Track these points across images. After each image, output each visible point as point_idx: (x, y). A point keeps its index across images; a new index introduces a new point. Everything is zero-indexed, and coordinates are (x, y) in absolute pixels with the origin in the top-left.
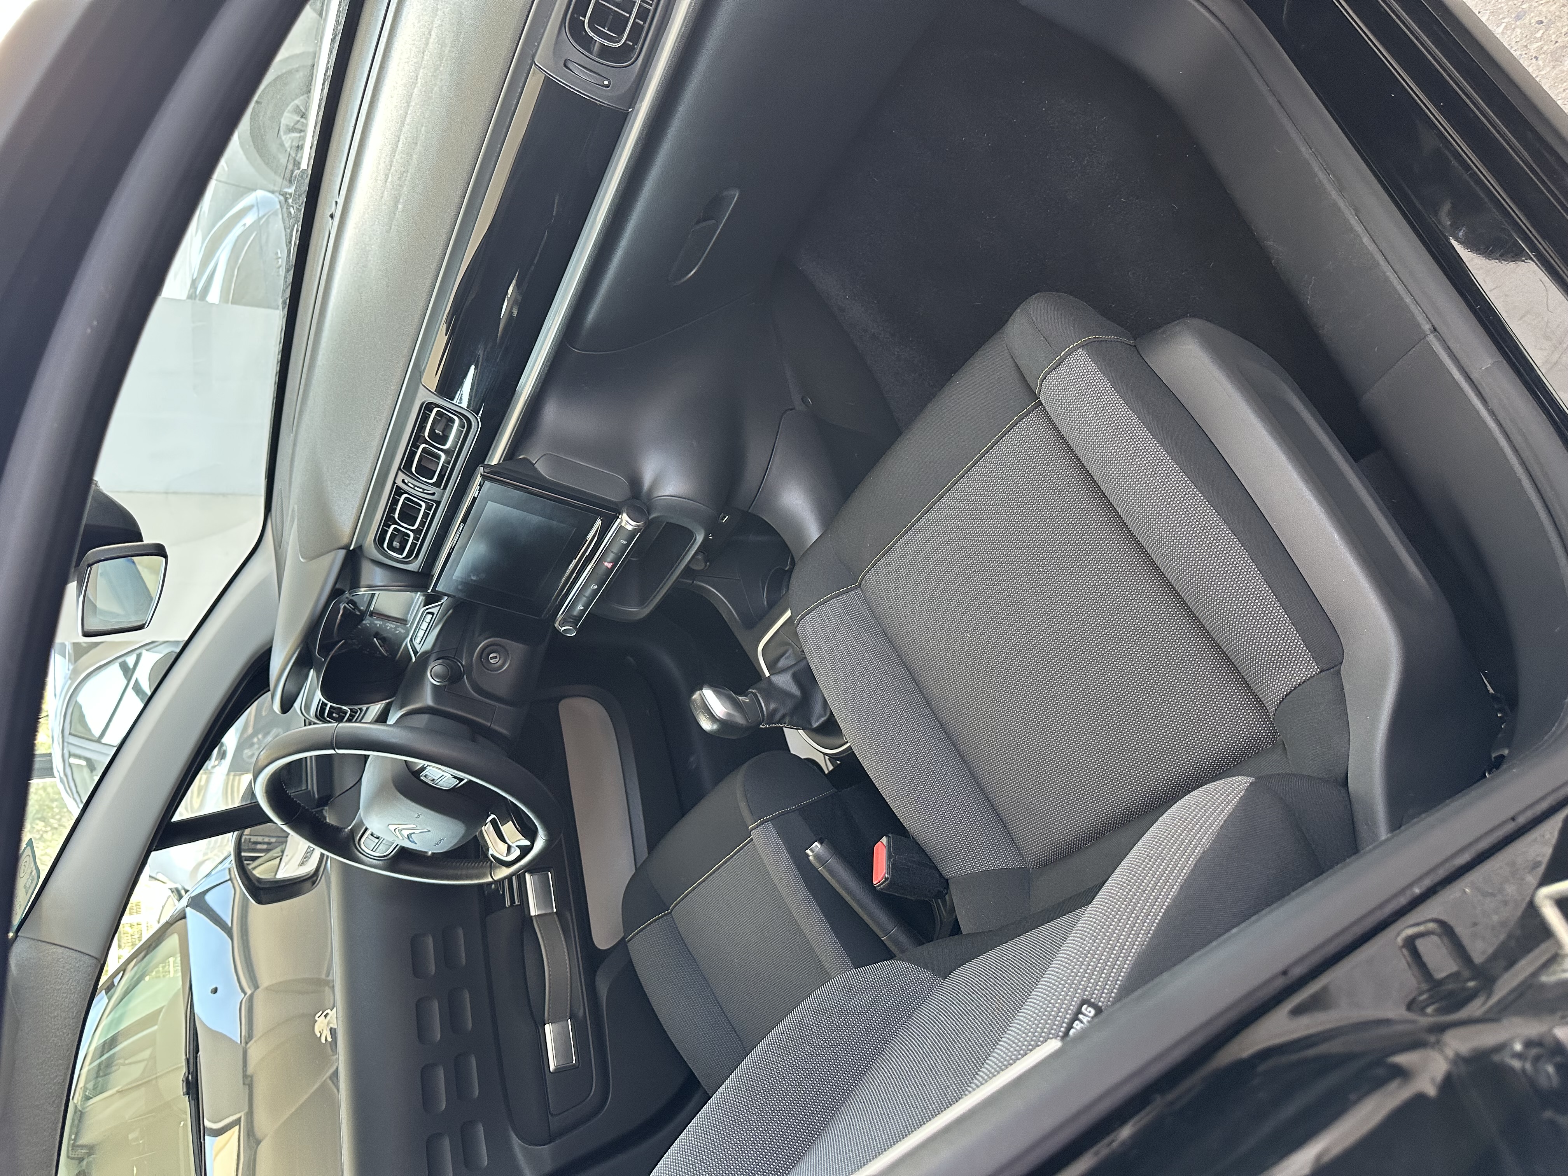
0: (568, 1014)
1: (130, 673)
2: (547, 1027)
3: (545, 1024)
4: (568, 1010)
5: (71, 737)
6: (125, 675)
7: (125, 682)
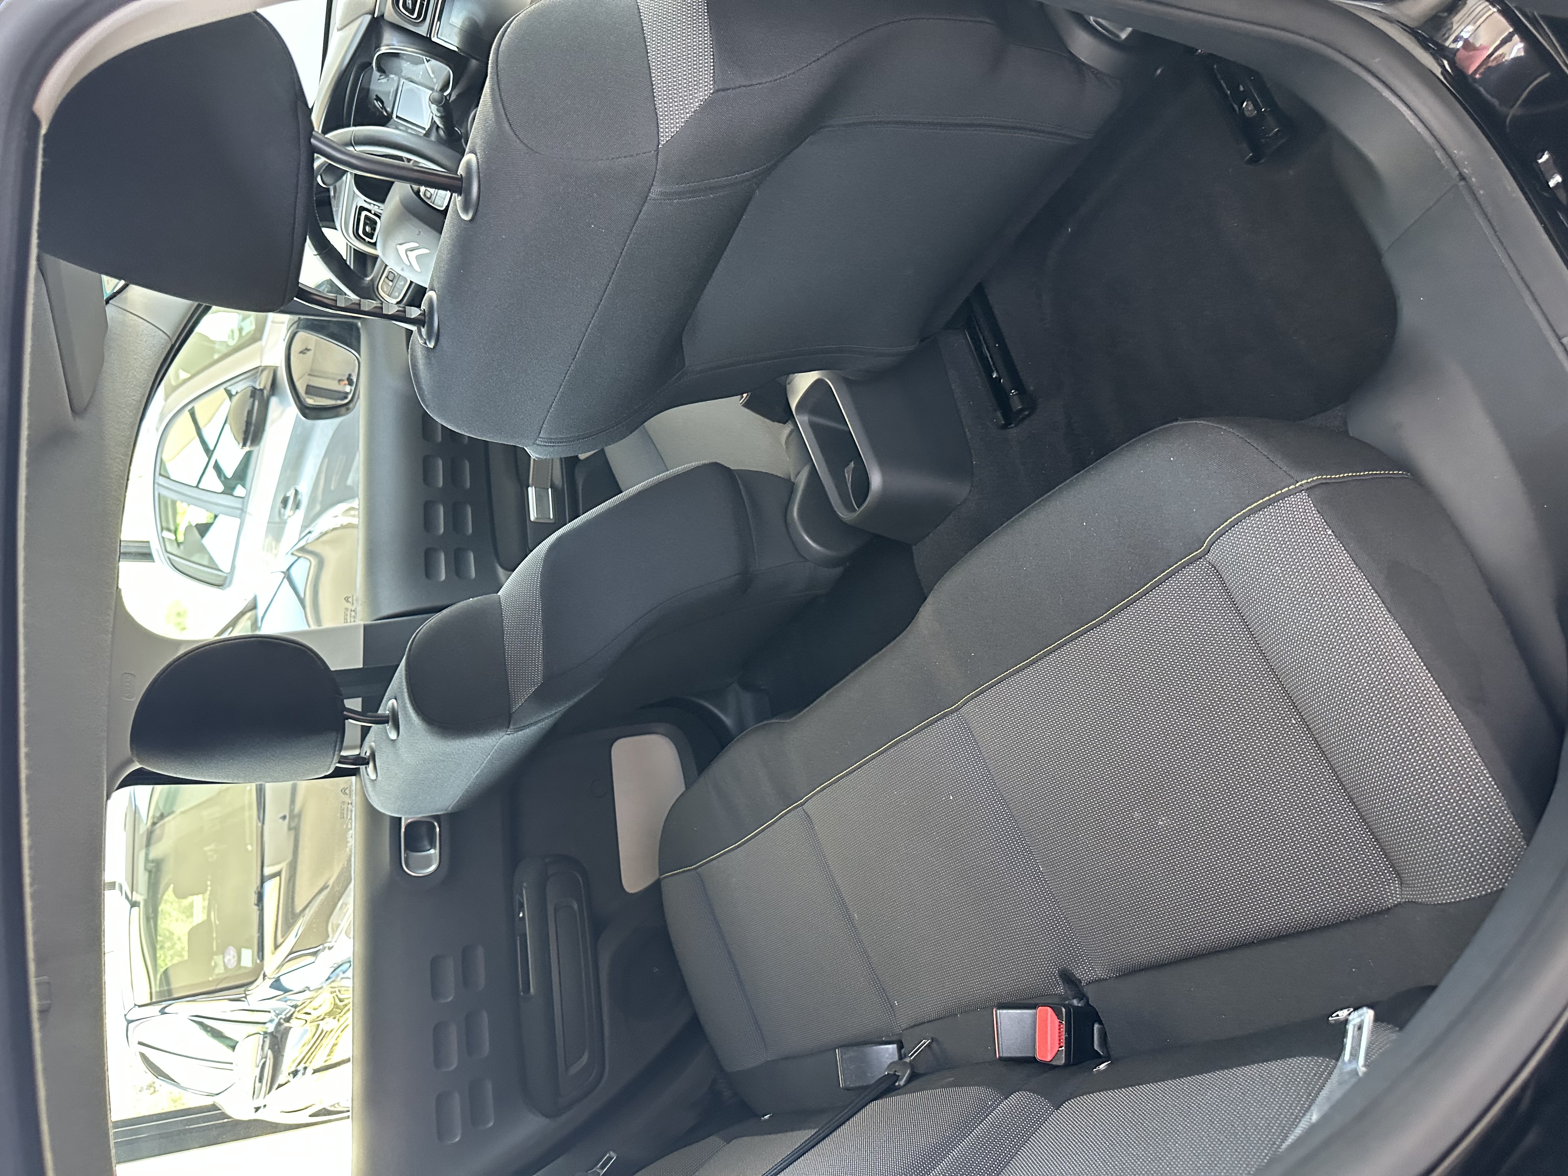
0: (549, 484)
1: (210, 454)
2: (530, 489)
3: (529, 486)
4: (549, 481)
5: (161, 478)
6: (207, 454)
7: (207, 459)
